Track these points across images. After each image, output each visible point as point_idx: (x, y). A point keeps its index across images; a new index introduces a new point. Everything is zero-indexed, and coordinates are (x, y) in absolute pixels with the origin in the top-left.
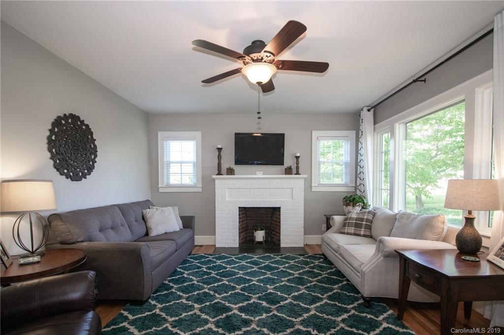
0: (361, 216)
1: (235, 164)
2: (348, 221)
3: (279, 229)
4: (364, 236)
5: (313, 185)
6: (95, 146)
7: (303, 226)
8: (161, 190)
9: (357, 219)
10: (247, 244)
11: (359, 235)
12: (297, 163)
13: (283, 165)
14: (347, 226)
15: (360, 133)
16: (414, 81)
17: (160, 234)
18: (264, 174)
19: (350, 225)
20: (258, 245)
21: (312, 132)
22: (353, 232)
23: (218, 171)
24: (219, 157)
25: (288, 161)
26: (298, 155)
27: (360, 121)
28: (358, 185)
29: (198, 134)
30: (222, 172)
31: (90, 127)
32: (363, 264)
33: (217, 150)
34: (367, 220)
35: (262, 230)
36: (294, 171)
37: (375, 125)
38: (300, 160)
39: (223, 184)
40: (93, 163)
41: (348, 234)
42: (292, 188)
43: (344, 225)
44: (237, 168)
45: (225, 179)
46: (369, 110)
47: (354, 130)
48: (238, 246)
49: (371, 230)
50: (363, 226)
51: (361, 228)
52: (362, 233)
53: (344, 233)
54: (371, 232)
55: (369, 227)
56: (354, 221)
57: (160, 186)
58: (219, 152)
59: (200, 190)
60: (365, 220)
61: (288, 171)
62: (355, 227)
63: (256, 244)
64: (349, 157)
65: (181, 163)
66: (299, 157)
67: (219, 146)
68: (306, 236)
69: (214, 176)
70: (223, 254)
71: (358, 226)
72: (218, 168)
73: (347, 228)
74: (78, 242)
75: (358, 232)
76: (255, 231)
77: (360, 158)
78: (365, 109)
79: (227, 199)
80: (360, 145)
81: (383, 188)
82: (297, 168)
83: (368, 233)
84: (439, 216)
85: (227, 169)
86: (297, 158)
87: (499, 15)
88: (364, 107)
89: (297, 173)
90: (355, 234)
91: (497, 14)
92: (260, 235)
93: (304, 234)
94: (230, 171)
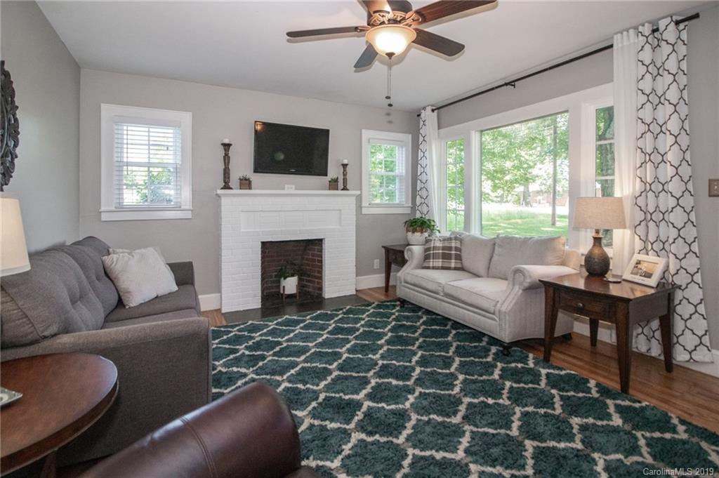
0: (447, 244)
1: (255, 172)
2: (432, 252)
3: (320, 272)
4: (456, 269)
5: (363, 205)
6: (16, 120)
7: (355, 264)
8: (104, 217)
9: (444, 248)
10: (273, 301)
11: (449, 268)
12: (345, 175)
13: (326, 175)
14: (432, 257)
15: (421, 139)
16: (506, 84)
17: (147, 300)
18: (296, 189)
19: (435, 256)
20: (288, 300)
21: (361, 131)
22: (440, 265)
23: (225, 182)
24: (227, 158)
25: (333, 171)
26: (345, 162)
27: (419, 123)
28: (418, 204)
29: (186, 118)
30: (231, 184)
31: (12, 79)
32: (498, 302)
33: (222, 147)
34: (456, 249)
35: (293, 275)
36: (341, 185)
37: (440, 130)
38: (348, 169)
39: (234, 205)
40: (12, 159)
41: (434, 268)
42: (340, 210)
43: (427, 257)
44: (257, 179)
45: (234, 195)
46: (433, 111)
47: (409, 133)
48: (260, 306)
49: (461, 260)
50: (453, 257)
51: (451, 259)
52: (453, 265)
53: (428, 268)
54: (462, 263)
55: (459, 257)
56: (441, 251)
57: (103, 208)
58: (225, 150)
59: (189, 215)
60: (454, 249)
61: (333, 185)
62: (442, 259)
63: (286, 298)
64: (404, 168)
65: (149, 167)
66: (347, 165)
67: (226, 141)
68: (359, 277)
69: (220, 192)
70: (250, 322)
71: (446, 257)
72: (225, 177)
73: (431, 260)
74: (45, 337)
75: (446, 265)
76: (285, 279)
77: (420, 170)
78: (429, 109)
79: (242, 230)
80: (421, 154)
81: (448, 208)
82: (345, 181)
83: (459, 265)
84: (559, 237)
85: (240, 179)
86: (345, 166)
87: (619, 35)
88: (428, 106)
89: (345, 188)
90: (443, 268)
91: (616, 33)
92: (290, 285)
93: (357, 276)
94: (246, 183)
